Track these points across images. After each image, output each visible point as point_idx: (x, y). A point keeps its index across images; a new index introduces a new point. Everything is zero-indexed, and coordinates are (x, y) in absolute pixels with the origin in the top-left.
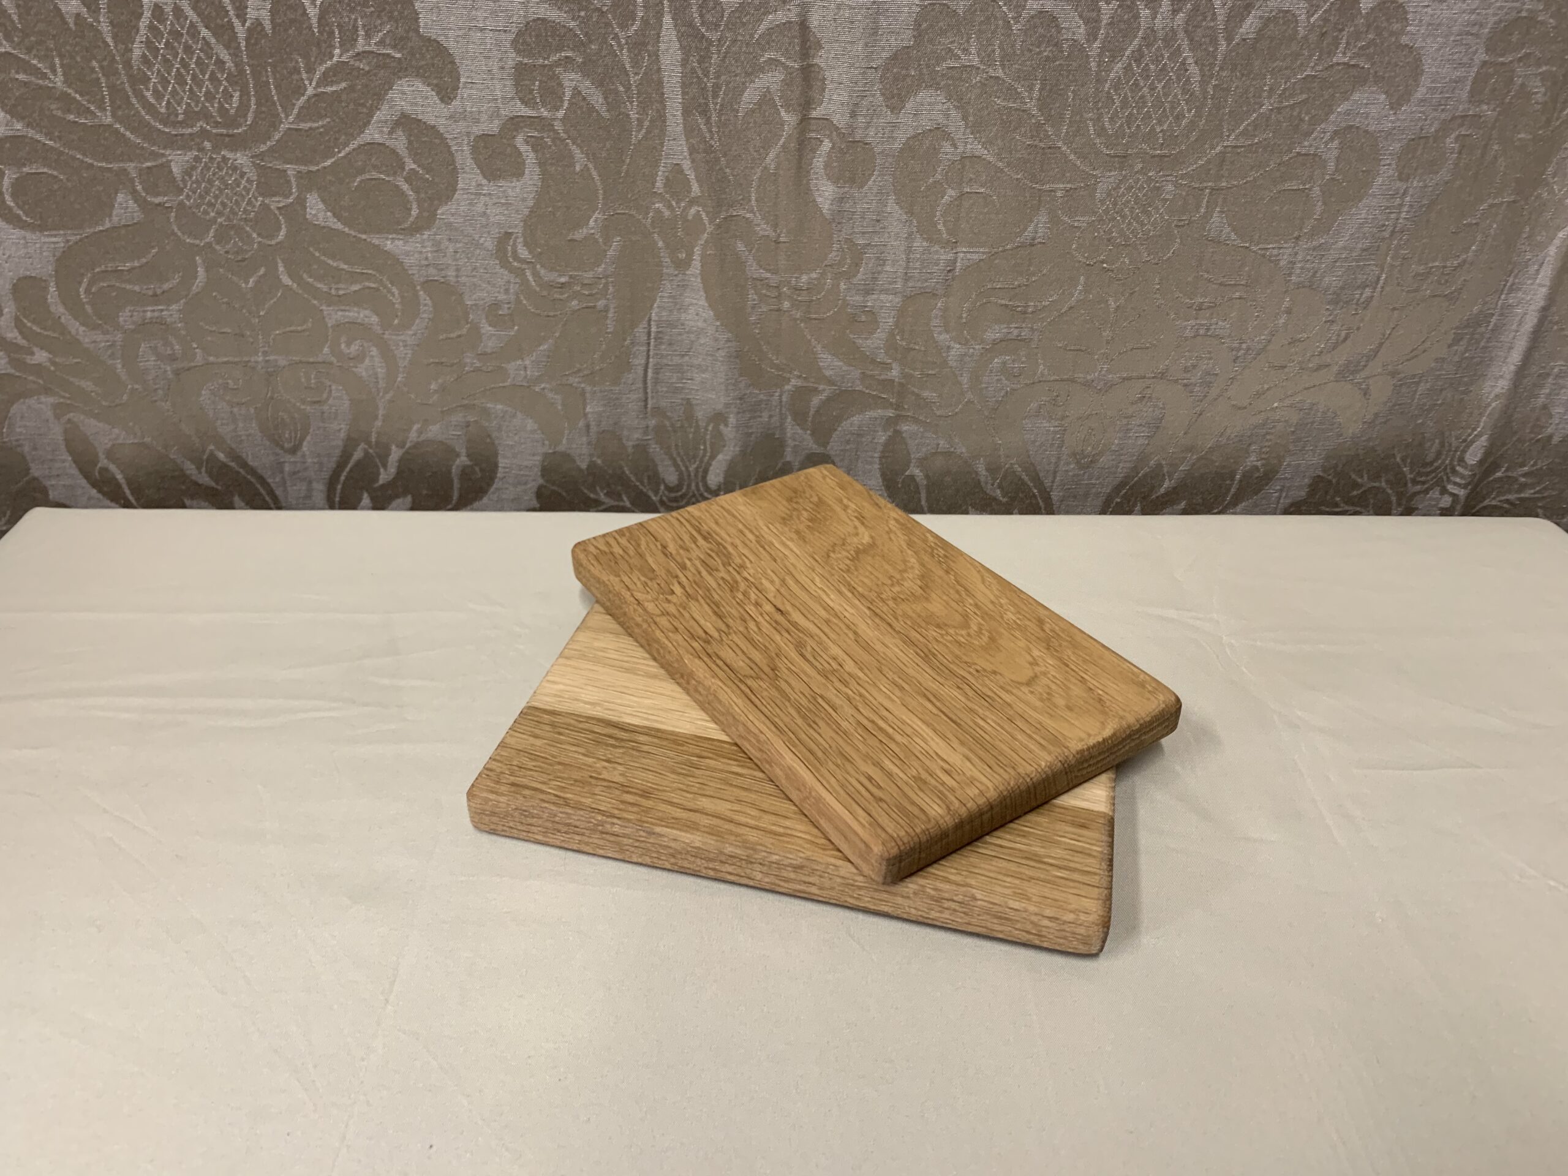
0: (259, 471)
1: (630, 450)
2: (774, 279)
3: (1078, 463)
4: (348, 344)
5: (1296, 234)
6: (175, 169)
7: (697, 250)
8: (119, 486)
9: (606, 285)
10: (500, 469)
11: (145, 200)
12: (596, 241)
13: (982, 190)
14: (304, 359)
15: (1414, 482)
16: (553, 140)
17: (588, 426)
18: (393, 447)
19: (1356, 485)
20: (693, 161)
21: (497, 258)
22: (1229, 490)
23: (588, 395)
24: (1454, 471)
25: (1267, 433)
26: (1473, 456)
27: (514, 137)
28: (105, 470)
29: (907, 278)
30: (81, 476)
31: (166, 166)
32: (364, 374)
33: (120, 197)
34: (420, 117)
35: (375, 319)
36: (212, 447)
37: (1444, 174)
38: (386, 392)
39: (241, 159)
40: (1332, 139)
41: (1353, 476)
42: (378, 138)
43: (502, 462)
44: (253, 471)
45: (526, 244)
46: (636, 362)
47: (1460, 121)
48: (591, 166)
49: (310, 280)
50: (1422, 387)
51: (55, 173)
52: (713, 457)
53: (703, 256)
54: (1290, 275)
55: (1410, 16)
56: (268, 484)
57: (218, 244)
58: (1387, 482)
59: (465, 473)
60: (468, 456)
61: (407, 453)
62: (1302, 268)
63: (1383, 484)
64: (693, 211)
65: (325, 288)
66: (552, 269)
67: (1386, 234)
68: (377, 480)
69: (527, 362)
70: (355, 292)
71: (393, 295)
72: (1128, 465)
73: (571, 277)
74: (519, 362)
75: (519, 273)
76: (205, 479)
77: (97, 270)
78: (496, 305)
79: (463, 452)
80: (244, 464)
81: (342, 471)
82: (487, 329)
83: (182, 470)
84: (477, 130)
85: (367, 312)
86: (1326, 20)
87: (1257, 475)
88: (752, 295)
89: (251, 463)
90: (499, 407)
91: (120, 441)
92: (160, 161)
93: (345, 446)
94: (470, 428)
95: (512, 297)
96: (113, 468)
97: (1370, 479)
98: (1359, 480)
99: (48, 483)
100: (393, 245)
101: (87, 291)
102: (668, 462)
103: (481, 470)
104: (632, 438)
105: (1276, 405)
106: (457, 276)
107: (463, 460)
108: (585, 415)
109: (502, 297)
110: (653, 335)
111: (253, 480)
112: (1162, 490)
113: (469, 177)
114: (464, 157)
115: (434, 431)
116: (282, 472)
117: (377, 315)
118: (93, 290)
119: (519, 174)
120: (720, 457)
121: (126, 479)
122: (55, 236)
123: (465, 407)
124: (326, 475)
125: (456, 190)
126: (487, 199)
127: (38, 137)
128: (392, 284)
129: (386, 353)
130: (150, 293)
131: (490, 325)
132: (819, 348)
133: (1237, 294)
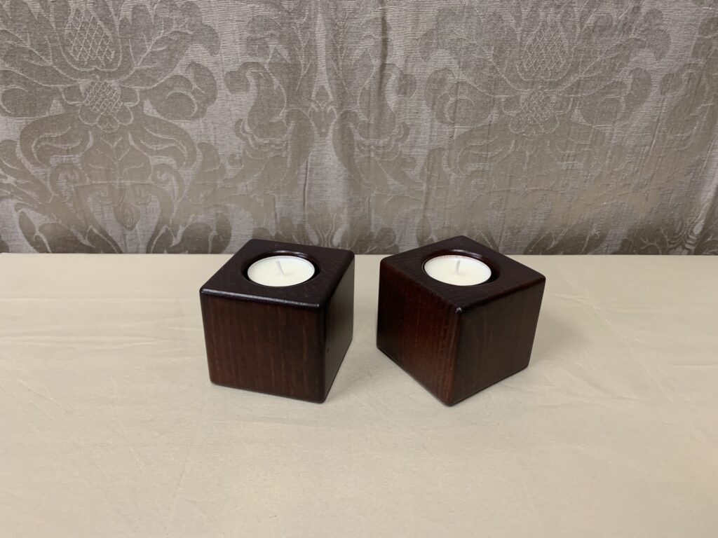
0: (114, 238)
1: (296, 227)
2: (367, 142)
3: (512, 232)
4: (160, 176)
5: (613, 120)
6: (82, 89)
7: (331, 127)
8: (44, 244)
9: (287, 145)
10: (232, 237)
11: (67, 104)
12: (283, 123)
13: (467, 98)
14: (139, 182)
15: (670, 243)
16: (264, 74)
17: (276, 215)
18: (180, 227)
19: (643, 244)
20: (330, 84)
21: (235, 131)
22: (583, 246)
23: (276, 199)
24: (688, 238)
25: (601, 218)
26: (698, 230)
27: (245, 72)
28: (37, 237)
29: (431, 140)
30: (26, 240)
31: (77, 87)
32: (168, 190)
33: (54, 101)
34: (200, 63)
35: (174, 162)
36: (91, 227)
37: (681, 91)
38: (178, 199)
39: (114, 83)
40: (629, 75)
41: (641, 239)
42: (180, 73)
43: (234, 233)
44: (110, 239)
45: (249, 124)
46: (300, 182)
47: (688, 66)
48: (281, 86)
49: (143, 143)
50: (674, 195)
51: (23, 89)
52: (336, 230)
53: (334, 130)
54: (611, 140)
55: (664, 16)
56: (118, 246)
57: (100, 124)
58: (658, 243)
59: (215, 239)
60: (217, 230)
61: (187, 229)
62: (616, 137)
63: (656, 244)
64: (329, 109)
65: (150, 147)
66: (261, 137)
67: (656, 120)
68: (171, 244)
69: (247, 183)
70: (166, 149)
71: (184, 150)
72: (536, 233)
73: (270, 141)
74: (244, 183)
75: (245, 139)
76: (86, 242)
77: (41, 137)
78: (233, 155)
79: (215, 227)
80: (107, 235)
81: (154, 239)
82: (228, 167)
83: (76, 237)
84: (228, 69)
85: (172, 159)
86: (626, 18)
87: (596, 238)
88: (357, 150)
89: (110, 235)
90: (233, 205)
91: (46, 222)
92: (74, 84)
93: (157, 226)
94: (219, 217)
95: (242, 151)
96: (42, 236)
97: (650, 242)
98: (644, 242)
99: (9, 244)
100: (185, 125)
101: (35, 147)
102: (314, 233)
103: (223, 238)
104: (297, 221)
105: (605, 203)
106: (215, 141)
107: (214, 233)
108: (275, 209)
109: (236, 151)
110: (308, 170)
111: (110, 243)
112: (552, 246)
113: (223, 91)
114: (221, 83)
115: (201, 218)
116: (125, 239)
117: (176, 160)
118: (39, 146)
119: (247, 90)
120: (340, 229)
121: (48, 241)
122: (22, 119)
123: (217, 206)
124: (147, 241)
125: (216, 98)
126: (231, 103)
127: (16, 71)
128: (184, 144)
129: (179, 179)
130: (66, 149)
131: (230, 165)
132: (388, 176)
133: (586, 149)
